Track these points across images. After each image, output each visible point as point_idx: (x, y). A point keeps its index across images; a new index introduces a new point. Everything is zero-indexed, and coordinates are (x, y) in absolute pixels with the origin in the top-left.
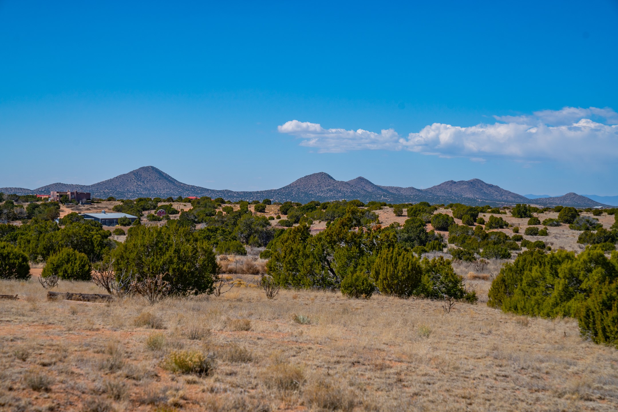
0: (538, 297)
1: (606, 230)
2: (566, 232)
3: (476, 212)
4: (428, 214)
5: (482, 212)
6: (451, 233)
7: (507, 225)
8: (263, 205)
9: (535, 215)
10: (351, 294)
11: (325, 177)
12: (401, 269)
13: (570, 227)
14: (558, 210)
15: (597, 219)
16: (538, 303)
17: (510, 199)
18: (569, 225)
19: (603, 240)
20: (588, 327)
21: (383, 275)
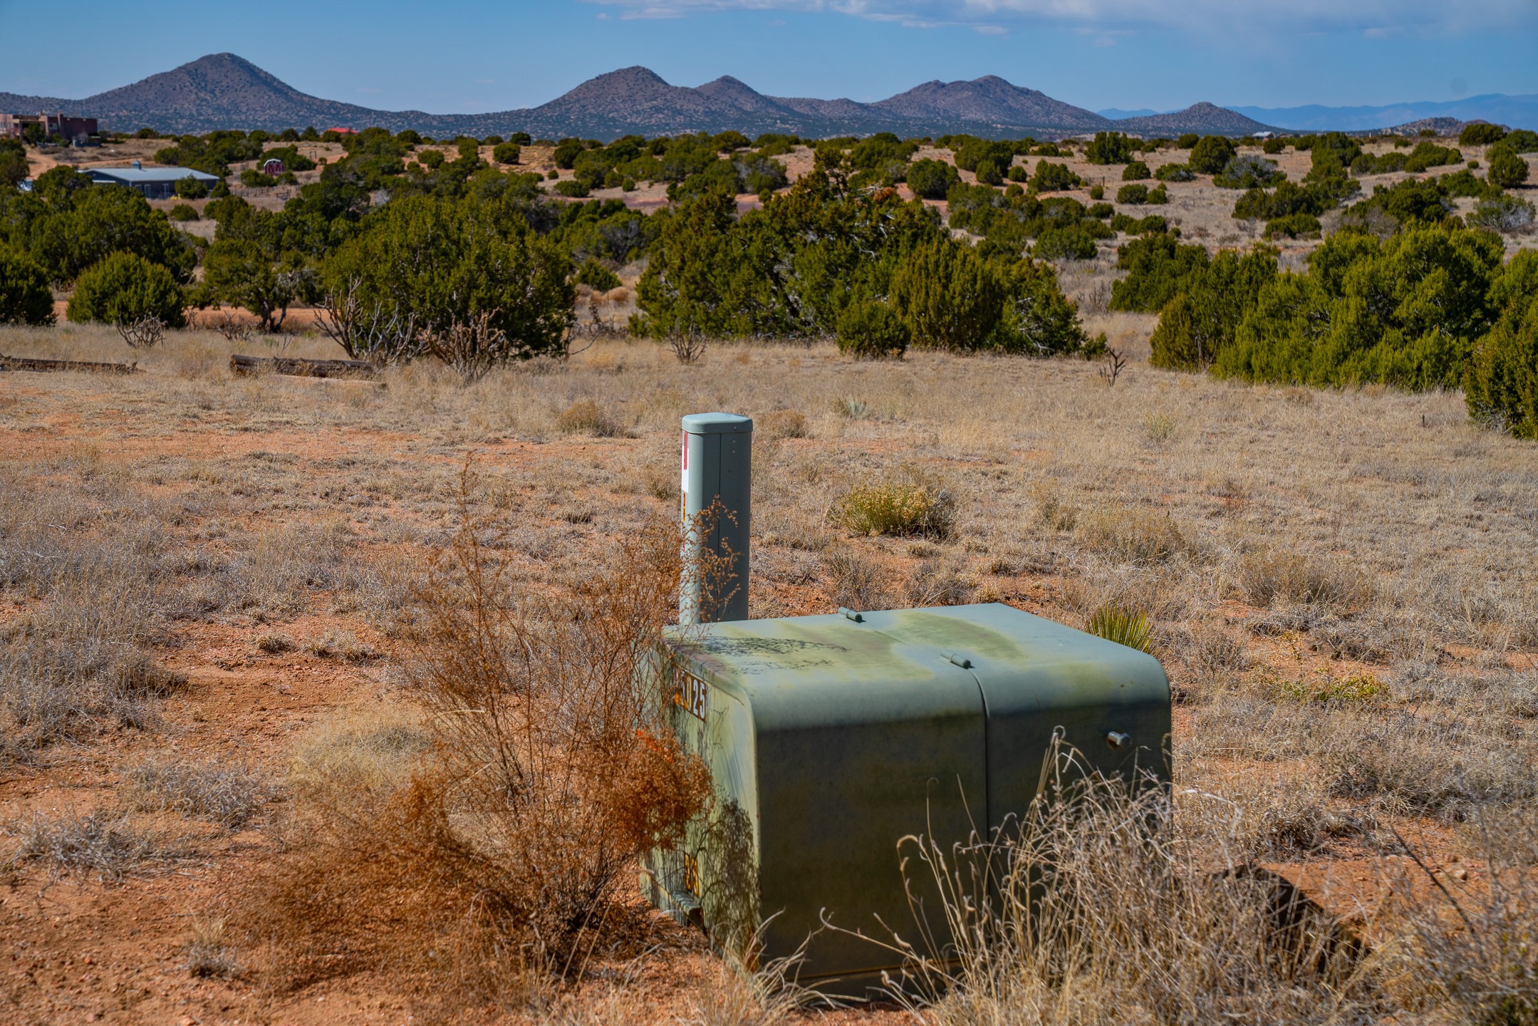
1: (1295, 185)
3: (1007, 154)
4: (899, 163)
5: (1019, 152)
6: (953, 203)
7: (1077, 182)
8: (513, 146)
9: (1137, 156)
11: (643, 78)
13: (1215, 182)
14: (1188, 143)
15: (1275, 162)
18: (1212, 177)
19: (1289, 209)
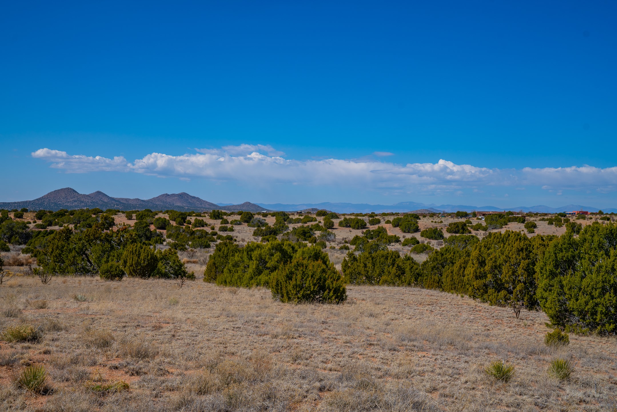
0: (240, 273)
1: (270, 226)
2: (245, 229)
3: (185, 216)
4: (151, 218)
5: (189, 216)
6: (168, 231)
7: (206, 225)
8: (21, 213)
9: (225, 217)
10: (107, 278)
11: (70, 191)
12: (143, 258)
13: (248, 225)
14: (240, 214)
15: (265, 220)
16: (239, 278)
17: (207, 206)
19: (269, 234)
20: (278, 292)
21: (129, 263)
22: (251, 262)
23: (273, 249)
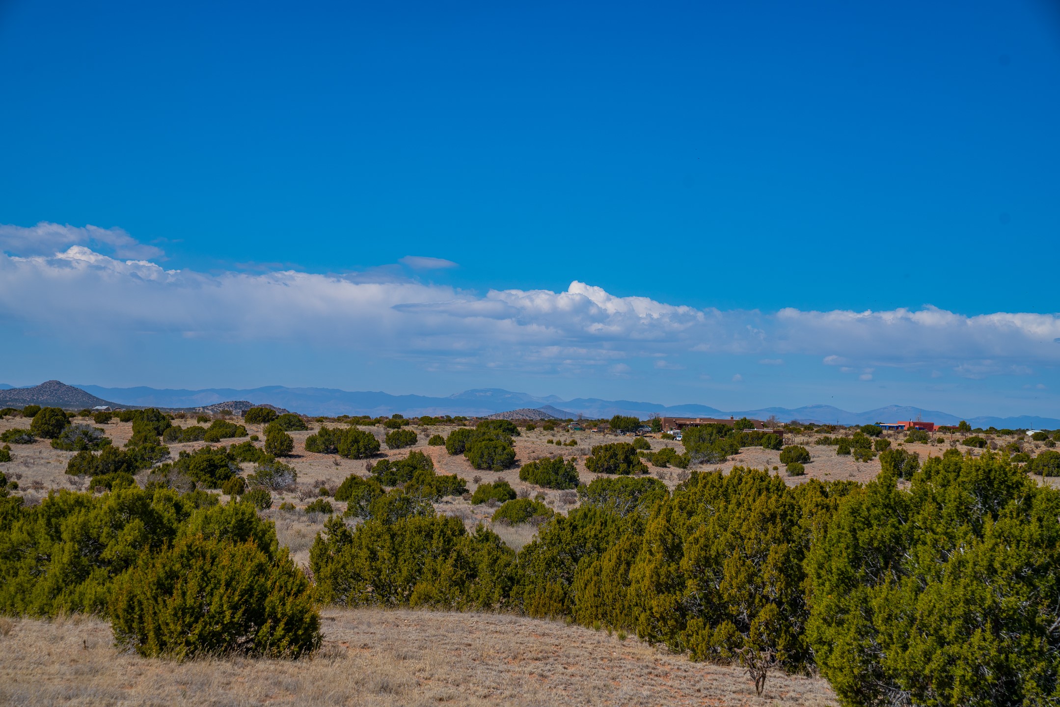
0: (21, 578)
1: (118, 449)
2: (44, 455)
13: (52, 444)
14: (31, 412)
15: (102, 430)
16: (22, 590)
18: (51, 441)
19: (112, 468)
20: (130, 628)
22: (57, 547)
23: (121, 510)
